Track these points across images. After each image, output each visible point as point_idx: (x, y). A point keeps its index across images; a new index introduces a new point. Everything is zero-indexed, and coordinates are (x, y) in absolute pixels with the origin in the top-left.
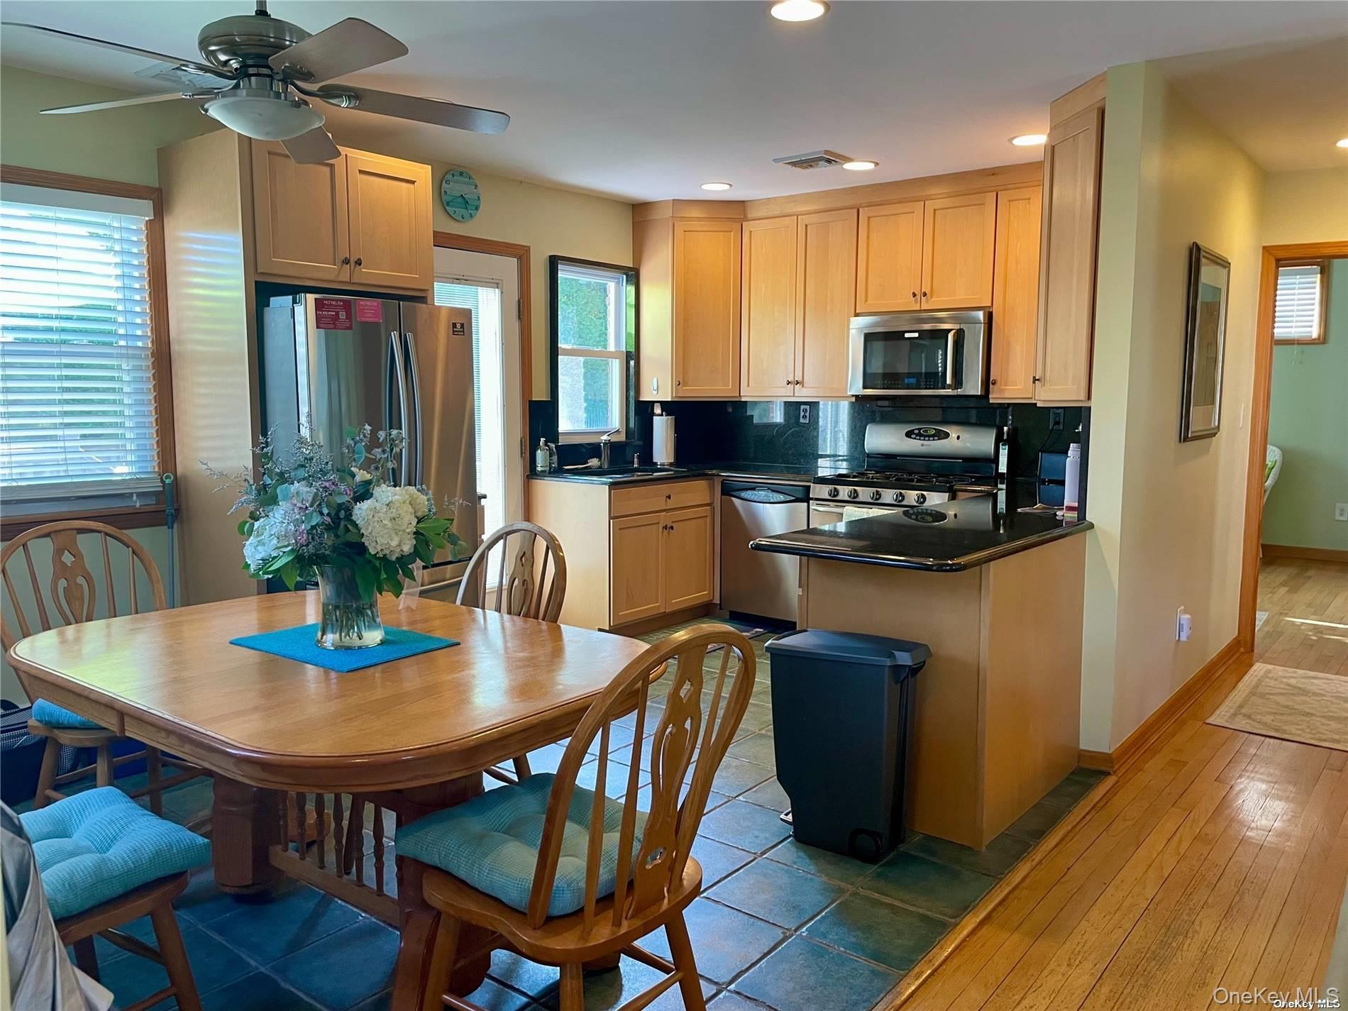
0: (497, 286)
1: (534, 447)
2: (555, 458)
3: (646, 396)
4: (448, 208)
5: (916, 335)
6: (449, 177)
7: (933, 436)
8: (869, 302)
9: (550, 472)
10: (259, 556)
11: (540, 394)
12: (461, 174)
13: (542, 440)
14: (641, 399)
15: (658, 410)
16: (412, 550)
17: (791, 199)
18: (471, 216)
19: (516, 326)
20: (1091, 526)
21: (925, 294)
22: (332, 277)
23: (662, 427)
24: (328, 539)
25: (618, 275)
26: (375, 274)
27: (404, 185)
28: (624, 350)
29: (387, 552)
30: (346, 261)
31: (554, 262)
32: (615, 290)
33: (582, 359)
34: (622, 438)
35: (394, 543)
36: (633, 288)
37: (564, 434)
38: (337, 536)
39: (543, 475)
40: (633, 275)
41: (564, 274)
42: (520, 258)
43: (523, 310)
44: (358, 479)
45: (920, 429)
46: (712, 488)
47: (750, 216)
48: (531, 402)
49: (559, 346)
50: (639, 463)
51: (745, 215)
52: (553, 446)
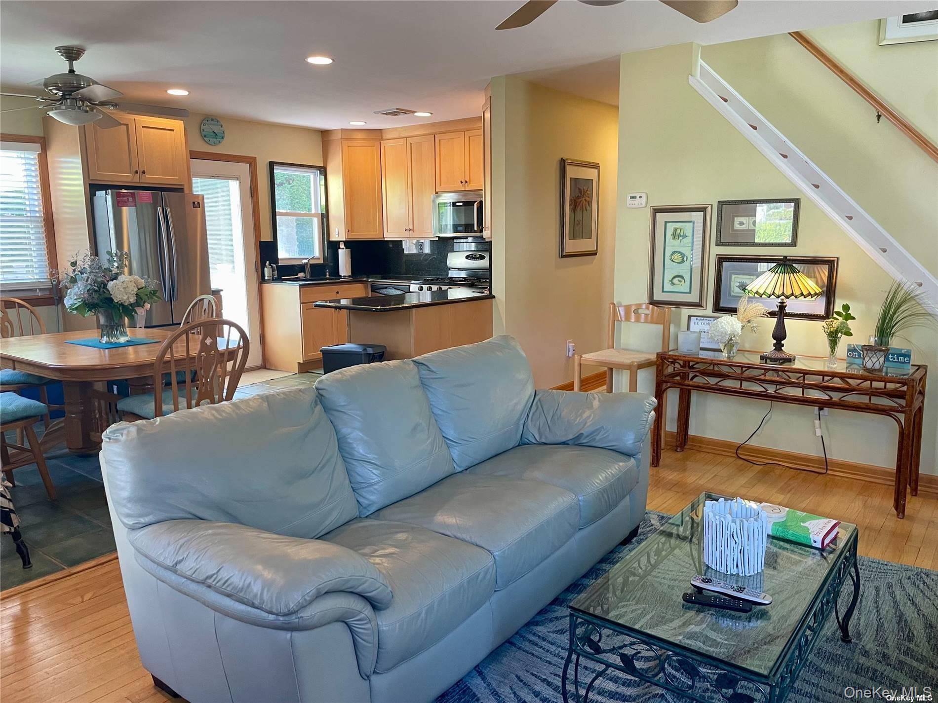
0: (237, 179)
1: (263, 266)
2: (276, 272)
3: (333, 238)
4: (205, 139)
5: (461, 204)
6: (205, 122)
7: (478, 258)
8: (442, 186)
9: (273, 280)
10: (70, 304)
11: (266, 237)
12: (212, 120)
13: (268, 262)
14: (331, 240)
15: (342, 246)
16: (135, 301)
17: (405, 129)
18: (219, 142)
19: (249, 201)
20: (494, 297)
21: (466, 182)
22: (129, 180)
23: (343, 255)
24: (96, 296)
25: (315, 171)
26: (154, 177)
27: (168, 132)
28: (320, 212)
29: (122, 301)
30: (137, 172)
31: (272, 165)
32: (313, 178)
33: (295, 218)
34: (321, 261)
35: (125, 298)
36: (323, 177)
37: (281, 259)
38: (100, 295)
39: (268, 282)
40: (323, 171)
41: (277, 171)
42: (250, 164)
43: (254, 191)
44: (113, 272)
45: (472, 254)
46: (366, 288)
47: (384, 137)
48: (260, 242)
49: (277, 210)
50: (330, 275)
51: (382, 137)
52: (274, 266)
